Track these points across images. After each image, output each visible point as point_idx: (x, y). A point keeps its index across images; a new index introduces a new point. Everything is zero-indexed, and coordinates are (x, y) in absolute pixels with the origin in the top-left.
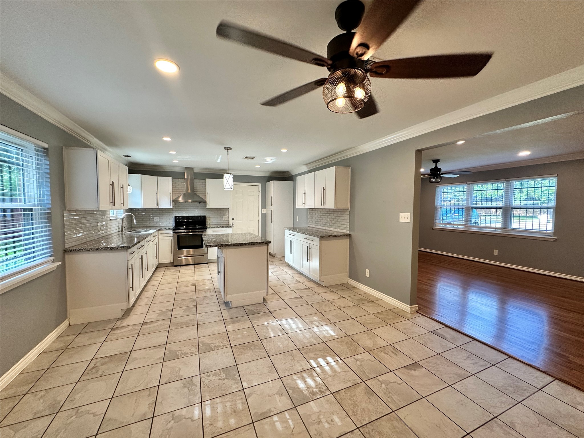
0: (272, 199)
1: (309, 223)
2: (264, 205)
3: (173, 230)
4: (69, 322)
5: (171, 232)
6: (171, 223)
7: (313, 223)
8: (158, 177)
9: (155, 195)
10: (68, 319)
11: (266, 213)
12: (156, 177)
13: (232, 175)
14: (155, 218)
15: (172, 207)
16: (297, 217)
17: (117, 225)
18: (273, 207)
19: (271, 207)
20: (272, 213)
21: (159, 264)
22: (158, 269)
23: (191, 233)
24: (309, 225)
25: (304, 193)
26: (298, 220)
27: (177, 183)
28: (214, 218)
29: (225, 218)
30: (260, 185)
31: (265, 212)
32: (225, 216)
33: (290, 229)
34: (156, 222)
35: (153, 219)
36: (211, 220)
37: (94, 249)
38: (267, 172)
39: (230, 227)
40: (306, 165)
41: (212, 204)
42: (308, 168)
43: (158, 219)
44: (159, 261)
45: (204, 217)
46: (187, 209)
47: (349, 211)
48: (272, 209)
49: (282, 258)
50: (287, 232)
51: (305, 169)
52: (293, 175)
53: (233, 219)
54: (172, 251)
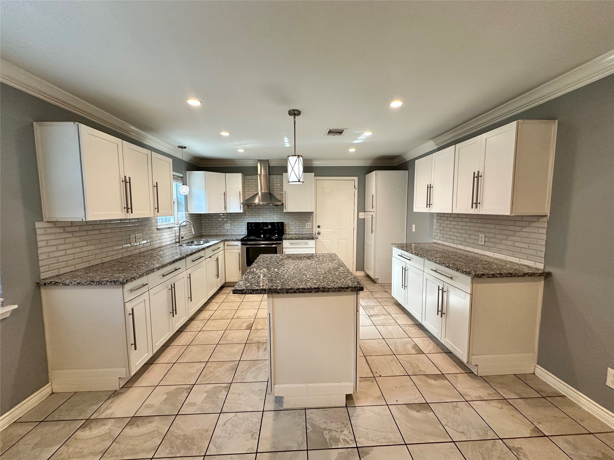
0: (374, 198)
1: (437, 238)
2: (362, 206)
3: (242, 240)
4: (52, 387)
5: (239, 243)
6: (242, 231)
7: (443, 237)
8: (226, 174)
9: (223, 196)
10: (50, 383)
11: (365, 218)
12: (224, 174)
13: (301, 158)
14: (225, 225)
15: (242, 211)
16: (414, 226)
17: (174, 235)
18: (374, 210)
19: (372, 210)
20: (374, 219)
21: (226, 282)
22: (225, 289)
23: (264, 246)
24: (435, 241)
25: (430, 187)
26: (414, 230)
27: (250, 181)
28: (294, 225)
29: (308, 225)
30: (356, 178)
31: (363, 217)
32: (308, 223)
33: (401, 247)
34: (227, 230)
35: (223, 226)
36: (291, 228)
37: (75, 283)
38: (367, 159)
39: (313, 239)
40: (433, 138)
41: (291, 207)
42: (437, 145)
43: (229, 226)
44: (225, 280)
45: (282, 223)
46: (262, 214)
47: (545, 219)
48: (373, 214)
49: (387, 287)
50: (396, 251)
51: (431, 145)
52: (408, 160)
53: (319, 227)
54: (241, 267)
